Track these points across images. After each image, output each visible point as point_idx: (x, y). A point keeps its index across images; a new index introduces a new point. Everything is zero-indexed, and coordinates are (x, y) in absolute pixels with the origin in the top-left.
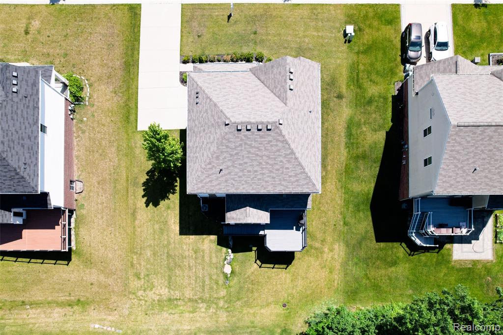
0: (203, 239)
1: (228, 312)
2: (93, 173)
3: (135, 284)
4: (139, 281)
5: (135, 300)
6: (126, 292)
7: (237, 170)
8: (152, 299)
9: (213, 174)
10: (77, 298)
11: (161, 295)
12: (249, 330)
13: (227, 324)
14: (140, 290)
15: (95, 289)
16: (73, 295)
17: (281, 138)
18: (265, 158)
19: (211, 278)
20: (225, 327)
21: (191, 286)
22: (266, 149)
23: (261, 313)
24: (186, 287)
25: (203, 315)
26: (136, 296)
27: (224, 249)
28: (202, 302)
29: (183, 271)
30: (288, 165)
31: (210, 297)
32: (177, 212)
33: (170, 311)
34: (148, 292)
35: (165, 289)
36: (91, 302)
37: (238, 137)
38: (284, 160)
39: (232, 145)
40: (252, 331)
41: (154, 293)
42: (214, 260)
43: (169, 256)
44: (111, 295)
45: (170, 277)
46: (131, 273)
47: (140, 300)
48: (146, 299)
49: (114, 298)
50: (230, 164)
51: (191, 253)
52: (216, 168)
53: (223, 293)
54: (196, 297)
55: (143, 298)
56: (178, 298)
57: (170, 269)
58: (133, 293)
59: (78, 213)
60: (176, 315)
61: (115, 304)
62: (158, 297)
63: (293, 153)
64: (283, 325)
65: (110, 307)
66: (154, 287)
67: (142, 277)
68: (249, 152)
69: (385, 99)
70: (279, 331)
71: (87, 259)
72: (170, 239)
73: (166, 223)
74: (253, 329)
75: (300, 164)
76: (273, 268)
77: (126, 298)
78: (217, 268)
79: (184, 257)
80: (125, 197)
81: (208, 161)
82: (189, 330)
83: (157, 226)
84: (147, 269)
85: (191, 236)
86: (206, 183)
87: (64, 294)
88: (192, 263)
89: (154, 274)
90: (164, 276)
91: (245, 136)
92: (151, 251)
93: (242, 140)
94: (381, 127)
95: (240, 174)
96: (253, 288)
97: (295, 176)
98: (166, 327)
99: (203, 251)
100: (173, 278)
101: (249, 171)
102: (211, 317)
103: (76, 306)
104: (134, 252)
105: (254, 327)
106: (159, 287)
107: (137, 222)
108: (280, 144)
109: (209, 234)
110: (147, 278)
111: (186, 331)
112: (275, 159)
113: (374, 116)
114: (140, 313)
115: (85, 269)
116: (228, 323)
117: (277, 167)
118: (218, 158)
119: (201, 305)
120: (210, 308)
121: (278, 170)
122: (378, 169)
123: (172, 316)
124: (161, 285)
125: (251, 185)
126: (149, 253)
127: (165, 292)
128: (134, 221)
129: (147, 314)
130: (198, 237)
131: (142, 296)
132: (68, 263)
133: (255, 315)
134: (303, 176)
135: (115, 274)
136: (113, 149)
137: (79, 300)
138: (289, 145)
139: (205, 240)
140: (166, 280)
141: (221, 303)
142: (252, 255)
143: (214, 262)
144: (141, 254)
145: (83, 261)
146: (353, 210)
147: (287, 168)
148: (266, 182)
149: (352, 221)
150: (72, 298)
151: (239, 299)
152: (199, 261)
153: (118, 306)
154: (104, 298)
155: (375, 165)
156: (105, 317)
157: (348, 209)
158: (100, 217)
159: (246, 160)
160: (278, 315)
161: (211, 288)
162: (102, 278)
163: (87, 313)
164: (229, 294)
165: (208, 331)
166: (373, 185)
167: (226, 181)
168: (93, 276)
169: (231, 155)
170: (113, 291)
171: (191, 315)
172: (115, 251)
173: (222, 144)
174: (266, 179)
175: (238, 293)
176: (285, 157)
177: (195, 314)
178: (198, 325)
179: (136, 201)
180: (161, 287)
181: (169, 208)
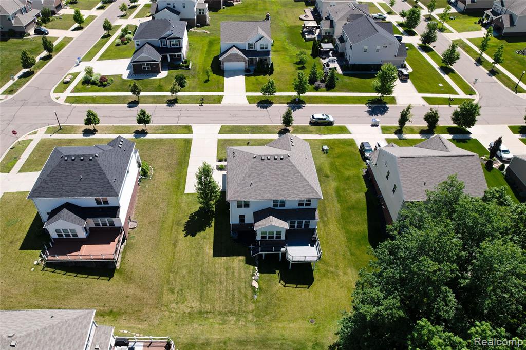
0: (233, 259)
1: (257, 325)
2: (146, 217)
3: (168, 297)
4: (172, 295)
5: (167, 312)
6: (159, 304)
7: (262, 184)
8: (183, 310)
9: (246, 187)
10: (110, 308)
11: (192, 308)
12: (280, 342)
13: (257, 336)
14: (173, 303)
15: (129, 301)
16: (108, 305)
17: (290, 164)
18: (280, 176)
19: (240, 292)
20: (255, 337)
21: (221, 299)
22: (281, 170)
23: (290, 327)
24: (217, 300)
25: (232, 327)
26: (168, 308)
27: (252, 267)
28: (232, 315)
29: (215, 285)
30: (297, 180)
31: (239, 311)
32: (212, 240)
33: (200, 323)
34: (179, 305)
35: (197, 302)
36: (123, 313)
37: (262, 164)
38: (294, 177)
39: (259, 169)
40: (284, 343)
41: (186, 306)
42: (243, 275)
43: (202, 273)
44: (144, 307)
45: (202, 291)
46: (166, 288)
47: (172, 312)
48: (177, 311)
49: (147, 310)
50: (257, 180)
51: (223, 270)
52: (248, 183)
53: (252, 307)
54: (226, 310)
55: (174, 311)
56: (209, 311)
57: (203, 285)
58: (166, 306)
59: (128, 242)
60: (205, 326)
61: (146, 316)
62: (189, 309)
63: (299, 172)
64: (313, 339)
65: (141, 318)
66: (186, 300)
67: (176, 292)
68: (270, 173)
69: (358, 177)
70: (310, 344)
71: (128, 276)
72: (205, 260)
73: (201, 248)
74: (284, 342)
75: (305, 179)
76: (296, 288)
77: (158, 310)
78: (245, 283)
79: (215, 274)
80: (169, 233)
81: (242, 178)
82: (219, 339)
83: (193, 251)
84: (182, 285)
85: (223, 258)
86: (241, 193)
87: (99, 304)
88: (223, 278)
89: (188, 289)
90: (197, 291)
91: (267, 163)
92: (187, 270)
93: (265, 165)
94: (360, 191)
95: (265, 186)
96: (279, 304)
97: (303, 187)
98: (195, 336)
99: (233, 268)
100: (205, 292)
101: (270, 185)
102: (241, 329)
103: (108, 317)
104: (171, 271)
105: (284, 339)
106: (191, 301)
107: (177, 249)
108: (290, 167)
109: (239, 255)
110: (180, 292)
111: (216, 340)
112: (287, 176)
113: (353, 185)
114: (170, 324)
115: (124, 284)
116: (258, 334)
117: (289, 181)
118: (249, 176)
119: (231, 318)
120: (240, 320)
121: (290, 183)
122: (366, 215)
123: (201, 327)
124: (193, 299)
125: (273, 194)
126: (184, 271)
127: (196, 305)
128: (175, 249)
129: (176, 325)
130: (228, 258)
131: (174, 308)
132: (110, 279)
133: (285, 329)
134: (308, 187)
135: (151, 289)
136: (165, 204)
137: (111, 311)
138: (296, 168)
139: (235, 260)
140: (198, 294)
141: (250, 317)
142: (276, 276)
143: (243, 277)
144: (177, 272)
145: (124, 277)
146: (355, 244)
147: (297, 182)
148: (283, 191)
149: (358, 252)
150: (106, 308)
151: (267, 314)
152: (230, 276)
153: (149, 317)
154: (137, 309)
155: (363, 212)
156: (134, 326)
157: (351, 244)
158: (146, 245)
159: (268, 178)
160: (307, 329)
161: (240, 301)
162: (138, 292)
163: (117, 322)
164: (257, 309)
165: (238, 341)
166: (366, 226)
167: (255, 191)
168: (131, 290)
169: (258, 175)
170: (147, 304)
171: (221, 327)
172: (155, 270)
173: (252, 168)
174: (283, 190)
175: (266, 308)
176: (294, 175)
177: (225, 326)
178: (228, 335)
179: (178, 235)
180: (193, 301)
181: (205, 238)
